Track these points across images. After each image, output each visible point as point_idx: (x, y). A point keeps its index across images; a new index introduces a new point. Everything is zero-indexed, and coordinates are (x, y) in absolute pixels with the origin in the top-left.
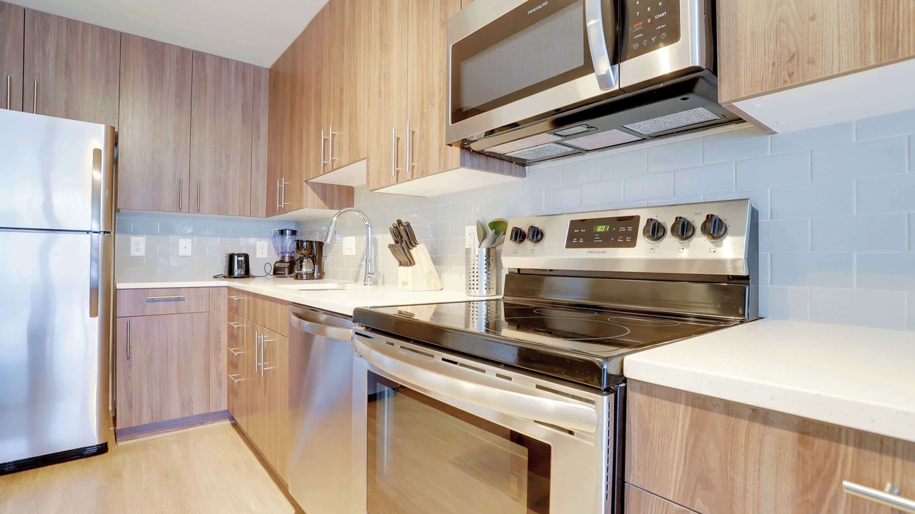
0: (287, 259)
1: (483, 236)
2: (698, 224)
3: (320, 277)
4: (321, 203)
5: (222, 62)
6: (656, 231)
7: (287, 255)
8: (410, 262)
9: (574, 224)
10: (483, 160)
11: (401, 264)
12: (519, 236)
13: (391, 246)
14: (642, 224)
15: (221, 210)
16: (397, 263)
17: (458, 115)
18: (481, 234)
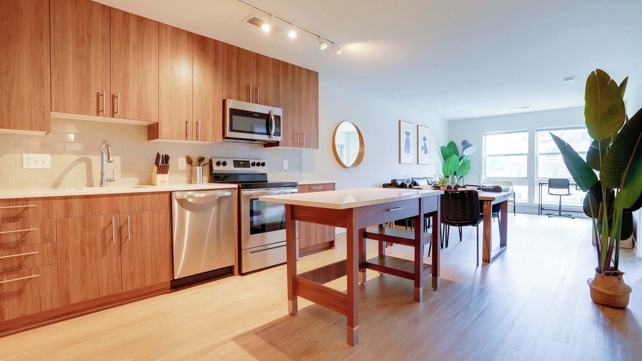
2: (261, 164)
9: (234, 161)
11: (160, 173)
12: (218, 164)
14: (251, 163)
17: (231, 130)
18: (189, 161)
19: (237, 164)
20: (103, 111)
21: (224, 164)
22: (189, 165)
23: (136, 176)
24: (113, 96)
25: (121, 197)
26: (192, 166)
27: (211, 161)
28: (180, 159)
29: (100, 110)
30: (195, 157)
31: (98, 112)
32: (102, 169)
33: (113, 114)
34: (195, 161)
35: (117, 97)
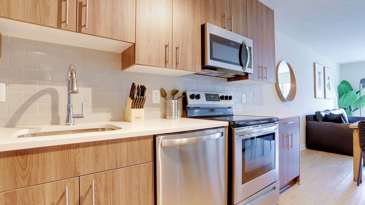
9: (206, 95)
12: (192, 97)
14: (219, 96)
17: (212, 58)
18: (164, 94)
19: (209, 97)
20: (65, 22)
21: (198, 97)
22: (163, 99)
23: (108, 111)
24: (81, 3)
25: (81, 149)
26: (166, 99)
27: (184, 94)
28: (154, 92)
29: (63, 20)
30: (169, 90)
31: (60, 23)
32: (69, 103)
33: (79, 27)
34: (169, 94)
35: (85, 5)
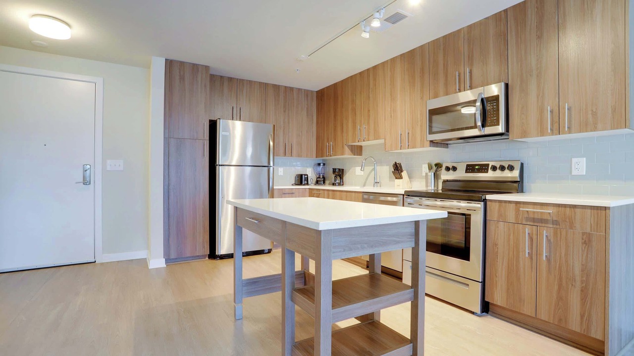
0: (321, 177)
1: (430, 168)
2: (506, 167)
3: (343, 185)
4: (351, 153)
5: (299, 90)
6: (494, 168)
7: (321, 175)
8: (401, 178)
9: (468, 166)
10: (436, 144)
11: (396, 178)
12: (448, 169)
13: (393, 172)
14: (490, 166)
15: (299, 156)
16: (394, 177)
17: (431, 133)
19: (470, 168)
